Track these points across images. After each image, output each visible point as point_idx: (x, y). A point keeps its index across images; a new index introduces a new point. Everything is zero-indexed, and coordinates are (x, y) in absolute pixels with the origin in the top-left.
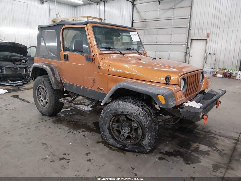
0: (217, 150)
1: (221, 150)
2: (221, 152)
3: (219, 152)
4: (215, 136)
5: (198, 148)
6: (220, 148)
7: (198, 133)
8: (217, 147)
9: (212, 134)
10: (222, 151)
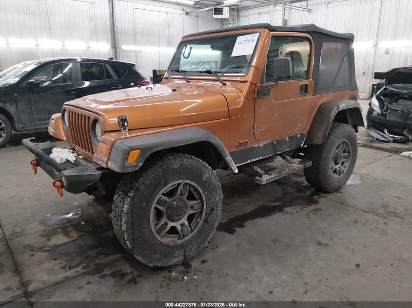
0: (40, 249)
1: (35, 252)
2: (33, 250)
3: (34, 248)
4: (72, 270)
5: (67, 234)
6: (41, 255)
7: (107, 254)
8: (47, 254)
9: (84, 270)
10: (32, 253)
